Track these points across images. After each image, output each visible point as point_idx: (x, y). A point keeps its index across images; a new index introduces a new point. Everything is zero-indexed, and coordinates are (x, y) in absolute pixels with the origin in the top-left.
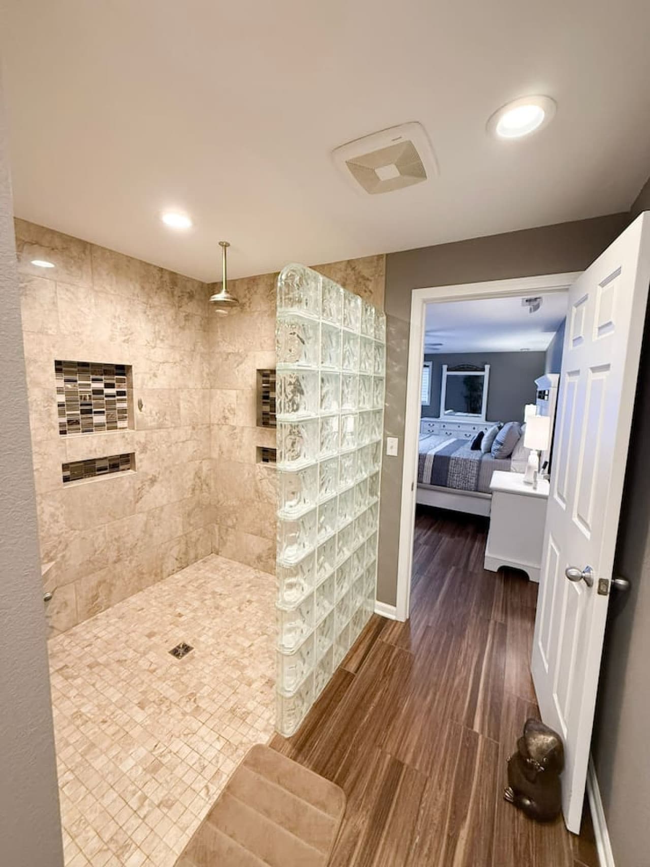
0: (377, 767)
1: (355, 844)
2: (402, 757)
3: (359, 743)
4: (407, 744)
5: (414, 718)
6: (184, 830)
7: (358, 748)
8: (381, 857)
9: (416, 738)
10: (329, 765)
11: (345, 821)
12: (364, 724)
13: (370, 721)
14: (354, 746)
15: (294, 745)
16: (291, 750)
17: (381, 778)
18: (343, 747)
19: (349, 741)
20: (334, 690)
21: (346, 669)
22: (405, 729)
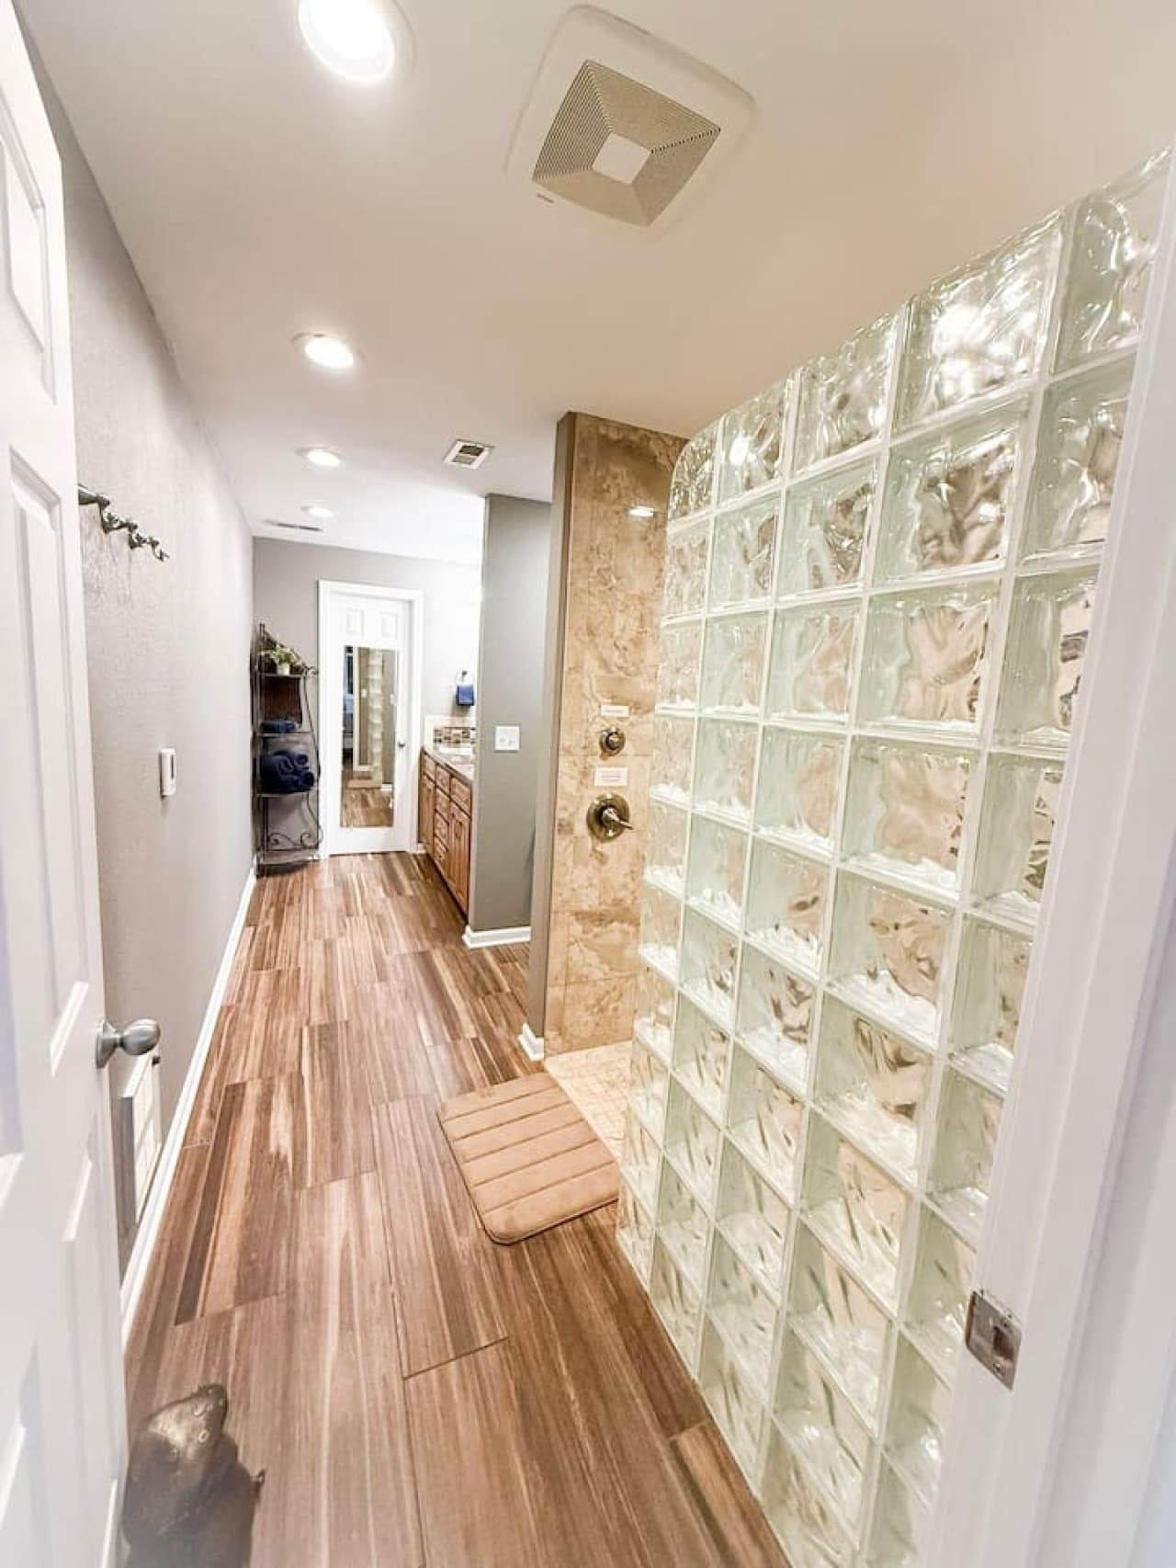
0: (488, 1312)
1: (456, 1223)
2: (465, 1367)
3: (538, 1315)
4: (471, 1397)
5: (489, 1474)
6: (595, 1116)
7: (533, 1308)
8: (425, 1239)
9: (461, 1429)
10: (544, 1252)
11: (480, 1226)
12: (556, 1353)
13: (552, 1365)
14: (539, 1303)
15: (602, 1230)
16: (598, 1224)
17: (473, 1305)
18: (551, 1289)
19: (551, 1302)
20: (655, 1354)
21: (695, 1430)
22: (491, 1428)
